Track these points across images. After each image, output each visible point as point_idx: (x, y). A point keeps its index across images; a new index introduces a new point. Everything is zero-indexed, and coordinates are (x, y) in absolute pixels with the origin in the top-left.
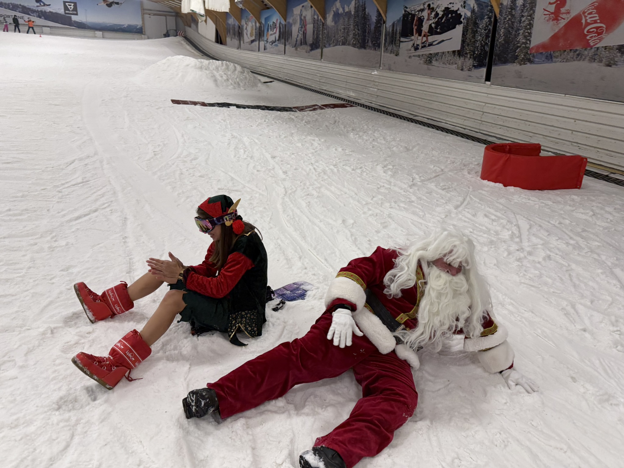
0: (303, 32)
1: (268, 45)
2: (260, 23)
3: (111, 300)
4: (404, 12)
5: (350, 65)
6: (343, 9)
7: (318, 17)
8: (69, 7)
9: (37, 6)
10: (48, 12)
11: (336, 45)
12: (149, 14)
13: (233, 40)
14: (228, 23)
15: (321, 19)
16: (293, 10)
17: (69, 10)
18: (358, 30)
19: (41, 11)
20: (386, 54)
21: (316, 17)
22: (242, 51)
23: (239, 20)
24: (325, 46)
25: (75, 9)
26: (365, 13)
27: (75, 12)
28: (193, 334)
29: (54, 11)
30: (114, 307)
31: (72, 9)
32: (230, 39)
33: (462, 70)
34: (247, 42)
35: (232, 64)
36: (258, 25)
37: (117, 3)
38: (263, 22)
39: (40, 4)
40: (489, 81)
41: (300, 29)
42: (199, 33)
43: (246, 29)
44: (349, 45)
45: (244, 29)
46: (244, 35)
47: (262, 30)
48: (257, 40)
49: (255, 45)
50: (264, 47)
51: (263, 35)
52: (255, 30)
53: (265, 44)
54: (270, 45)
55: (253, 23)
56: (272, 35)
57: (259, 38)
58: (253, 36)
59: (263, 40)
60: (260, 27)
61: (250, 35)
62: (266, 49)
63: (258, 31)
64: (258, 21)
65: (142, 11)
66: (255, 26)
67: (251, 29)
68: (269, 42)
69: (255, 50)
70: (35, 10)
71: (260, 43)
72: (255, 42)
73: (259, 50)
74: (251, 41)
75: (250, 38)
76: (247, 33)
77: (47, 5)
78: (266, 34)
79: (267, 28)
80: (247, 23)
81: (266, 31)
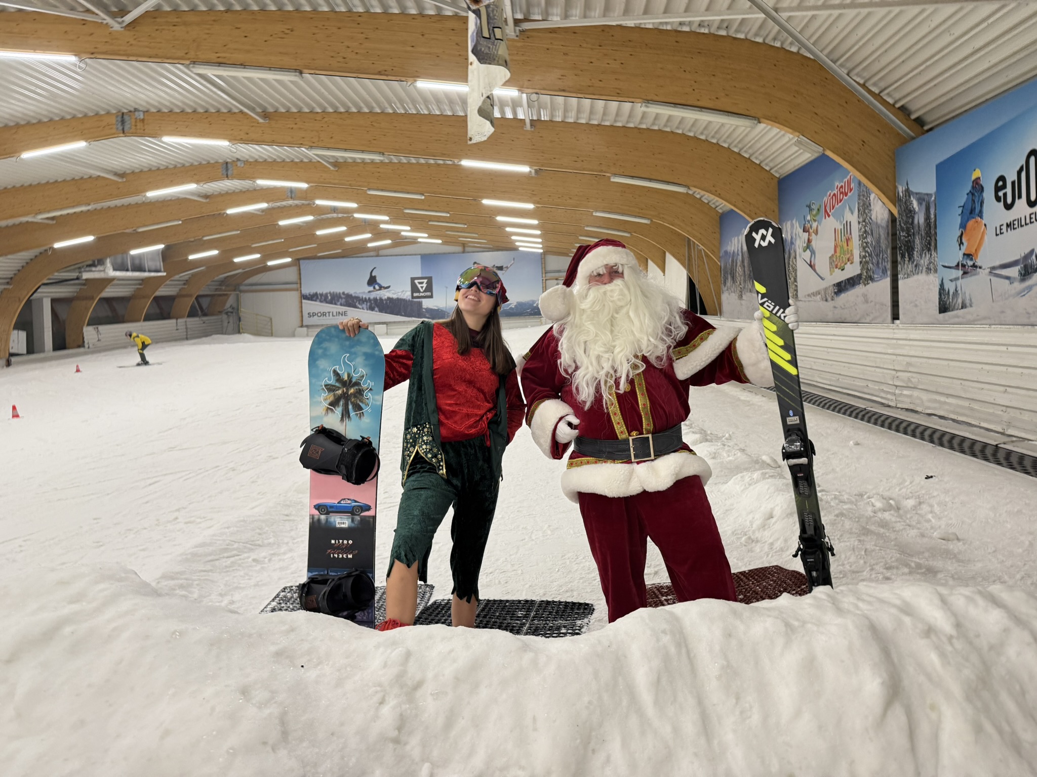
8: (419, 286)
9: (369, 292)
10: (385, 300)
12: (557, 279)
14: (726, 252)
17: (419, 291)
19: (375, 300)
25: (429, 288)
27: (429, 294)
29: (395, 296)
31: (424, 289)
36: (882, 210)
38: (926, 186)
39: (374, 288)
45: (795, 252)
46: (796, 270)
47: (919, 227)
48: (876, 276)
49: (865, 296)
50: (940, 299)
51: (930, 244)
52: (866, 237)
53: (951, 281)
54: (1007, 282)
55: (850, 214)
56: (1022, 226)
57: (895, 263)
58: (852, 263)
59: (929, 270)
60: (899, 214)
61: (831, 263)
62: (964, 306)
63: (883, 237)
64: (884, 194)
65: (544, 276)
66: (864, 221)
67: (835, 240)
68: (993, 268)
69: (868, 319)
70: (365, 298)
71: (901, 283)
72: (868, 284)
73: (895, 317)
74: (839, 285)
75: (831, 274)
76: (811, 262)
77: (384, 287)
78: (959, 234)
79: (963, 207)
80: (815, 225)
81: (959, 220)
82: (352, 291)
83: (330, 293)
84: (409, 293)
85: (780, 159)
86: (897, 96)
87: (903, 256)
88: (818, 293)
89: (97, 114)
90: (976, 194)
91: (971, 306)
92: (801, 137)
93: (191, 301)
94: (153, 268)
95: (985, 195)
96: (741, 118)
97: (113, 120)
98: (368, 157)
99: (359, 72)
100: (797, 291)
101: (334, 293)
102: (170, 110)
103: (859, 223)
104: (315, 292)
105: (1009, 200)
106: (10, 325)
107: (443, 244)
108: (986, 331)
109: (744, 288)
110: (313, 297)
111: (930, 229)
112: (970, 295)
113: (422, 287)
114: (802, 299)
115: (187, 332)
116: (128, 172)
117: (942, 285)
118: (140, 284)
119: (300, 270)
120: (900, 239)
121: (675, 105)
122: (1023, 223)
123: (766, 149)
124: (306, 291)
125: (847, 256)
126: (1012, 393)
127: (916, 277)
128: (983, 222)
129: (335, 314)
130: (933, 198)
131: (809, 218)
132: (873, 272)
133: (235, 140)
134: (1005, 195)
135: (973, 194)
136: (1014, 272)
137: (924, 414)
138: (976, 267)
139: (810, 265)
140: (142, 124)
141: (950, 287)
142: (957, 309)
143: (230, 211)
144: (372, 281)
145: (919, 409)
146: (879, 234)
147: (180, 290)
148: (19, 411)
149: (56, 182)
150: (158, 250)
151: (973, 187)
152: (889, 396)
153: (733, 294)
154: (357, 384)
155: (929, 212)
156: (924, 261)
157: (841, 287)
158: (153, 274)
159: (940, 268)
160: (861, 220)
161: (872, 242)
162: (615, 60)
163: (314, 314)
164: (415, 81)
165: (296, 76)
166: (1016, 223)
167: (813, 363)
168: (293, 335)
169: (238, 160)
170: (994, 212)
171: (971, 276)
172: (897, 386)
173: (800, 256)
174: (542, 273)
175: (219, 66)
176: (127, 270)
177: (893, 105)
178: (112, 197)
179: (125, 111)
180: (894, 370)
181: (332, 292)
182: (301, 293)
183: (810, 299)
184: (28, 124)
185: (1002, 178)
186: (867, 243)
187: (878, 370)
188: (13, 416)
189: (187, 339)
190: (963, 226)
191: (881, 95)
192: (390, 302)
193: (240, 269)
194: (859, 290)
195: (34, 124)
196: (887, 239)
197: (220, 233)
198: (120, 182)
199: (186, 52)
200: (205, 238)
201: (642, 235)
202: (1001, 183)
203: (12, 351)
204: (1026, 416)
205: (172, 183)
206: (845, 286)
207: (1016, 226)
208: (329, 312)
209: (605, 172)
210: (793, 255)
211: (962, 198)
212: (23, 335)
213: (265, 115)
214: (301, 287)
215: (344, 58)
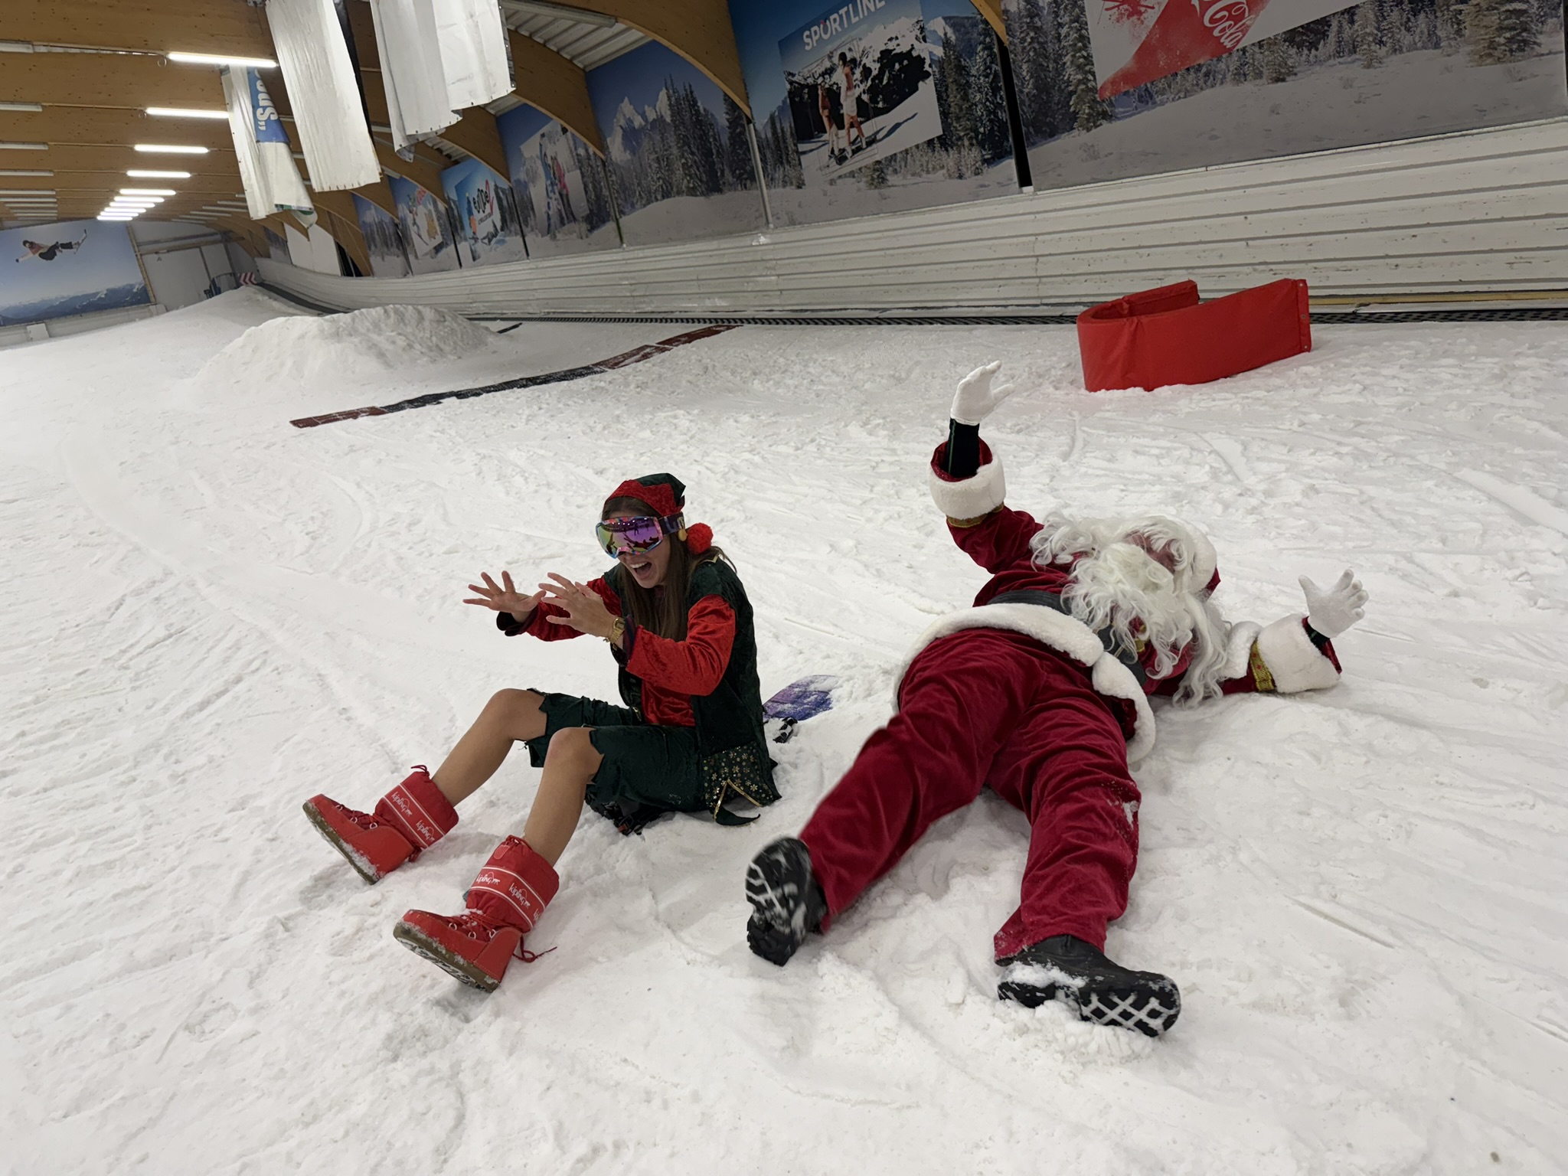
0: (561, 195)
1: (480, 247)
2: (446, 201)
3: (404, 814)
4: (788, 86)
5: (697, 238)
6: (644, 116)
7: (587, 150)
11: (649, 202)
12: (156, 253)
13: (387, 258)
14: (364, 222)
15: (594, 153)
16: (520, 150)
18: (693, 153)
20: (773, 191)
21: (581, 151)
22: (417, 278)
23: (392, 208)
24: (622, 213)
26: (698, 111)
28: (626, 833)
30: (415, 828)
32: (379, 259)
33: (960, 177)
34: (426, 254)
35: (410, 307)
36: (441, 206)
37: (68, 246)
38: (453, 196)
40: (1030, 184)
41: (550, 189)
42: (296, 266)
43: (415, 223)
44: (679, 193)
45: (408, 226)
46: (412, 239)
47: (456, 217)
48: (448, 243)
49: (446, 254)
52: (439, 220)
55: (429, 206)
57: (453, 236)
58: (437, 235)
60: (448, 209)
61: (428, 235)
64: (440, 197)
65: (136, 250)
67: (427, 220)
69: (451, 268)
71: (458, 246)
72: (446, 248)
74: (435, 248)
75: (430, 242)
76: (418, 233)
78: (469, 223)
79: (467, 209)
80: (415, 209)
81: (467, 216)
87: (455, 232)
109: (383, 253)
114: (420, 258)
120: (451, 222)
125: (434, 230)
128: (474, 218)
130: (457, 203)
131: (411, 204)
135: (468, 204)
138: (477, 238)
139: (418, 235)
146: (444, 219)
155: (457, 210)
160: (435, 210)
173: (412, 230)
174: (134, 247)
183: (424, 258)
186: (440, 223)
190: (469, 219)
194: (443, 251)
196: (447, 222)
206: (438, 249)
210: (407, 229)
211: (466, 206)
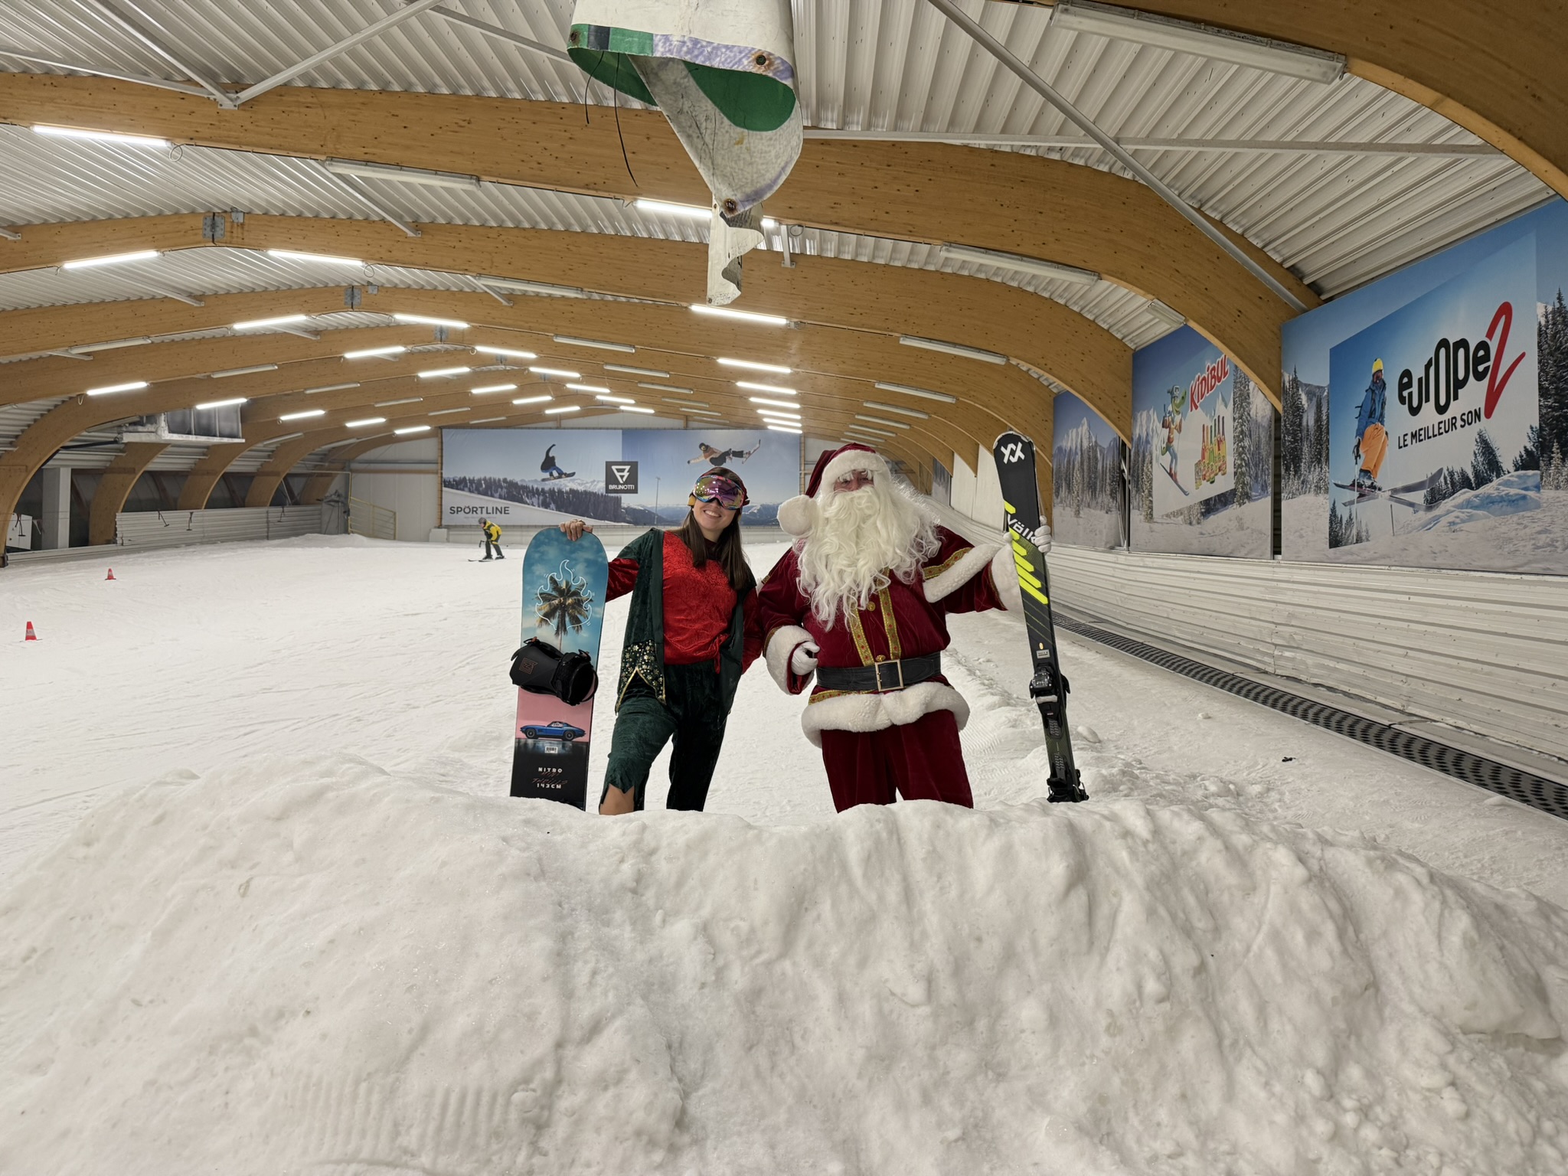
2: (1286, 390)
8: (618, 475)
9: (544, 480)
10: (567, 492)
13: (1085, 512)
14: (1060, 449)
17: (617, 483)
19: (552, 492)
23: (1124, 417)
25: (633, 479)
27: (632, 487)
29: (581, 488)
31: (624, 479)
32: (1069, 512)
34: (1176, 514)
36: (1264, 405)
37: (739, 454)
39: (551, 474)
45: (1151, 454)
46: (1151, 479)
47: (1308, 431)
48: (1254, 493)
49: (1240, 519)
50: (1331, 527)
51: (1321, 456)
52: (1241, 441)
53: (1345, 504)
54: (1411, 509)
55: (1223, 407)
56: (1429, 438)
57: (1277, 477)
58: (1223, 474)
59: (1318, 488)
60: (1285, 411)
61: (1197, 473)
62: (1359, 540)
63: (1263, 440)
64: (1265, 383)
65: (803, 468)
66: (1241, 418)
67: (1204, 441)
68: (1395, 491)
69: (1243, 552)
70: (537, 489)
71: (1284, 503)
72: (1244, 503)
73: (1277, 550)
74: (1207, 502)
75: (1197, 488)
76: (1171, 469)
77: (565, 474)
78: (1355, 443)
79: (1361, 407)
80: (1178, 418)
81: (1355, 424)
82: (517, 478)
83: (485, 479)
84: (603, 485)
85: (1137, 324)
86: (1287, 252)
87: (1287, 469)
88: (1180, 513)
89: (177, 213)
90: (1377, 392)
91: (1368, 540)
92: (1156, 300)
93: (277, 482)
94: (227, 431)
95: (1387, 393)
96: (1075, 272)
97: (199, 223)
98: (557, 292)
99: (559, 183)
100: (1151, 508)
101: (490, 479)
102: (281, 212)
103: (1234, 419)
104: (462, 476)
105: (1415, 404)
106: (10, 507)
107: (658, 414)
108: (1385, 574)
109: (1082, 500)
110: (459, 484)
111: (1321, 434)
112: (1366, 525)
113: (622, 477)
114: (1160, 521)
115: (268, 528)
116: (208, 293)
117: (1333, 510)
118: (204, 454)
119: (442, 443)
120: (1284, 444)
121: (987, 250)
122: (1431, 434)
123: (1117, 310)
124: (448, 474)
125: (1220, 464)
126: (1414, 658)
127: (1302, 498)
128: (1385, 429)
129: (490, 511)
130: (1326, 393)
131: (1170, 408)
132: (1250, 488)
133: (372, 259)
134: (1410, 394)
135: (1373, 391)
136: (1419, 497)
137: (1309, 684)
138: (1375, 488)
139: (1170, 474)
140: (240, 230)
141: (1343, 512)
142: (1351, 543)
143: (350, 355)
144: (549, 464)
145: (1303, 677)
146: (1259, 437)
147: (262, 465)
148: (36, 632)
149: (103, 302)
150: (235, 406)
151: (1374, 383)
152: (1266, 659)
153: (1068, 509)
154: (576, 593)
155: (1321, 411)
156: (1313, 477)
157: (1211, 506)
158: (226, 440)
159: (1332, 487)
160: (1237, 416)
161: (1250, 446)
162: (909, 186)
163: (459, 510)
164: (636, 200)
165: (471, 184)
166: (1422, 432)
167: (1169, 610)
168: (425, 539)
169: (369, 284)
170: (1397, 418)
171: (1369, 500)
172: (1276, 645)
173: (1157, 461)
174: (800, 464)
175: (366, 165)
176: (189, 433)
177: (1281, 264)
178: (181, 327)
179: (217, 210)
180: (1273, 623)
181: (488, 477)
182: (442, 477)
183: (1169, 521)
184: (78, 222)
185: (1407, 373)
186: (1243, 448)
187: (1253, 622)
188: (28, 638)
189: (268, 538)
190: (1361, 433)
191: (1265, 250)
192: (573, 497)
193: (353, 438)
194: (1233, 511)
195: (85, 222)
196: (1268, 444)
197: (331, 386)
198: (197, 307)
199: (322, 143)
200: (308, 392)
201: (945, 418)
202: (1405, 380)
203: (9, 544)
204: (1430, 689)
205: (271, 313)
206: (1214, 505)
207: (1422, 437)
208: (482, 508)
209: (891, 331)
210: (1147, 460)
211: (1361, 396)
212: (27, 521)
213: (417, 226)
214: (442, 469)
215: (539, 163)
